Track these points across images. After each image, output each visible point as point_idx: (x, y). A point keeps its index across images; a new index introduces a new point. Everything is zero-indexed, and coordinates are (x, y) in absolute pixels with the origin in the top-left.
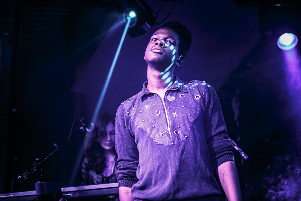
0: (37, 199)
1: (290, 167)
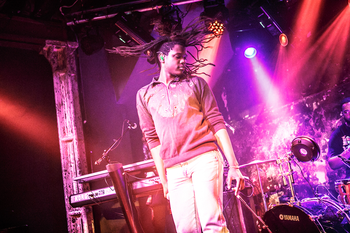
0: (109, 175)
1: (263, 131)
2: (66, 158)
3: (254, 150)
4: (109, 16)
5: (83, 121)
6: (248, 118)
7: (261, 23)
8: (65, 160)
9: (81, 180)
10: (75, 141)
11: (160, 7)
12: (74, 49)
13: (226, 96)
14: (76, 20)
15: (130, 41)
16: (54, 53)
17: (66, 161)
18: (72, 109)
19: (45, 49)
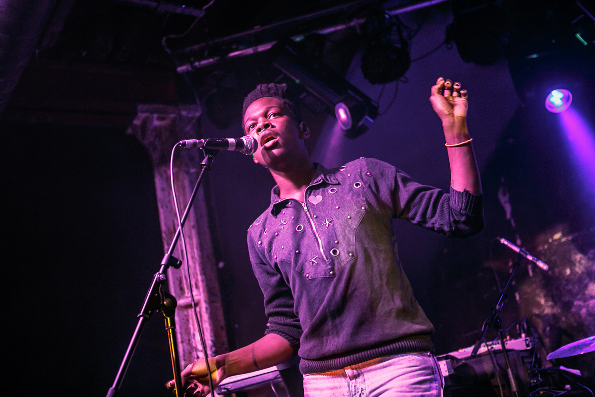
2: (187, 341)
3: (580, 307)
4: (261, 48)
5: (217, 264)
6: (559, 239)
7: (578, 36)
8: (185, 344)
9: (222, 387)
10: (204, 305)
11: (362, 21)
12: (192, 118)
13: (507, 196)
14: (194, 61)
15: (305, 94)
16: (155, 128)
17: (187, 347)
18: (195, 241)
19: (137, 122)
